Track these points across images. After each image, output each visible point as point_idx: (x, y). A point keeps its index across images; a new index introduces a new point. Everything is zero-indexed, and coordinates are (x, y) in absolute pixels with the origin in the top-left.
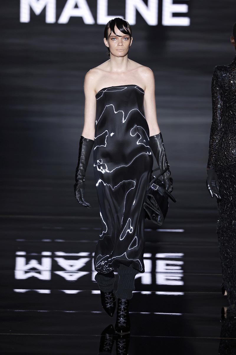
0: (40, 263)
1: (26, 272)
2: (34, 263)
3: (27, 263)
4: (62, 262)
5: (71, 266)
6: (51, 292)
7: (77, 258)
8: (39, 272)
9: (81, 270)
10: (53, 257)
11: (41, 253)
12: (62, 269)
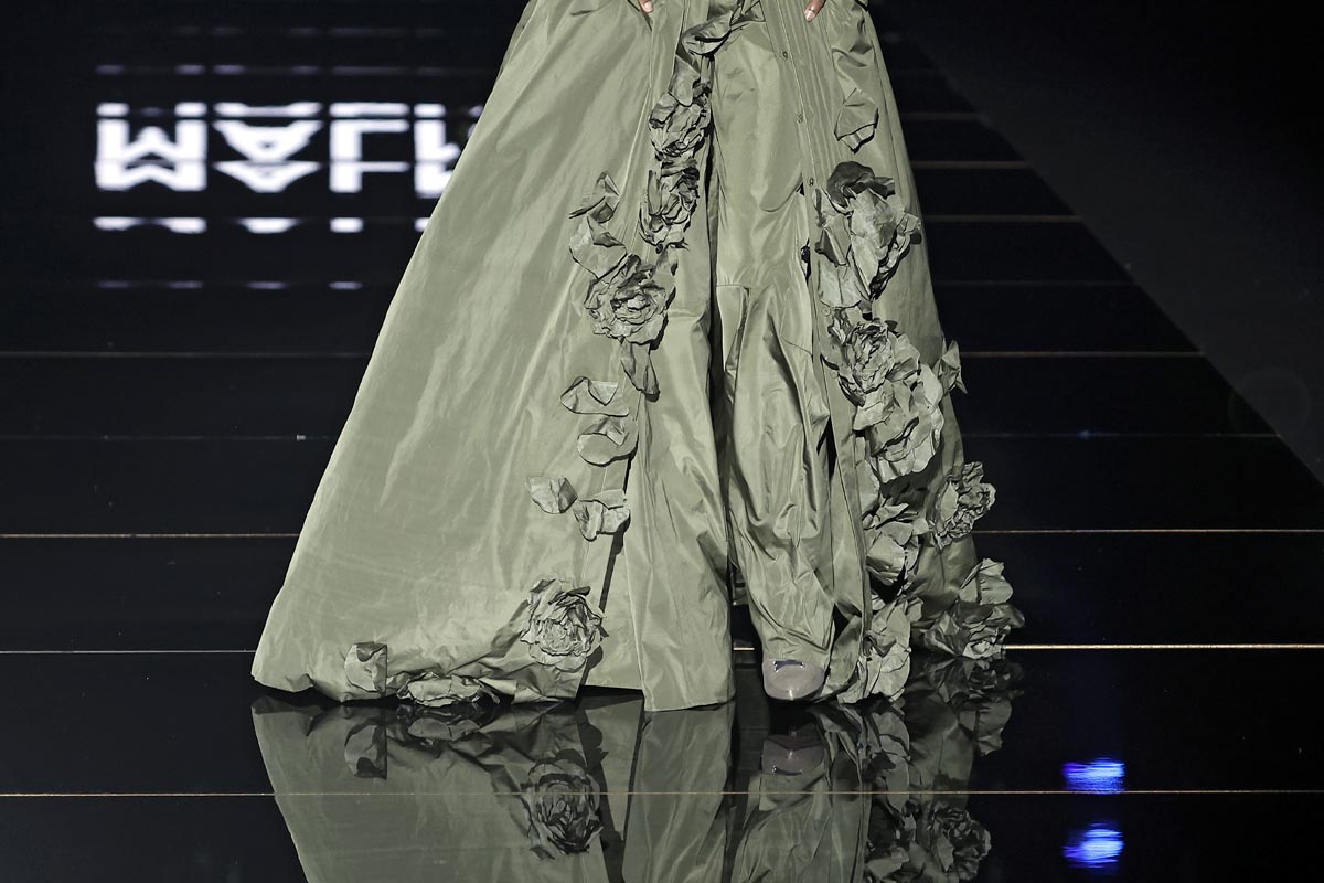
0: (172, 137)
1: (131, 166)
2: (152, 139)
3: (133, 137)
4: (237, 135)
5: (268, 146)
6: (209, 225)
7: (285, 122)
8: (170, 167)
9: (298, 156)
10: (210, 118)
11: (173, 107)
12: (237, 156)
